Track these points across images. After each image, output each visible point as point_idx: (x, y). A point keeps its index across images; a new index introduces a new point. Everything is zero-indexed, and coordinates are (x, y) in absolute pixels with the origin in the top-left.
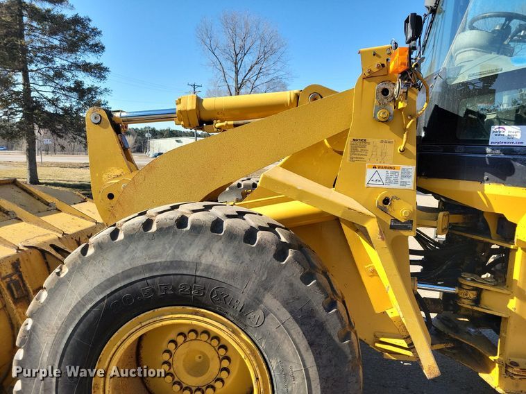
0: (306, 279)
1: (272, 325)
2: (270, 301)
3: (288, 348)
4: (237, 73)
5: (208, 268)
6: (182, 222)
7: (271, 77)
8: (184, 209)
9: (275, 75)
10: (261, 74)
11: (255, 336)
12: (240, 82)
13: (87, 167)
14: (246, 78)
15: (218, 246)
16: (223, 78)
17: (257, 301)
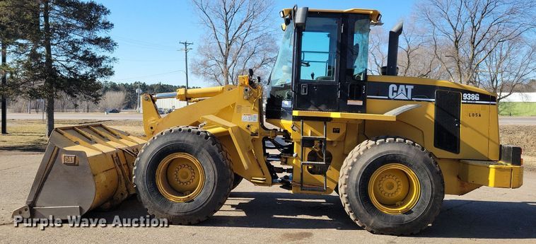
0: (213, 144)
1: (204, 157)
2: (203, 150)
3: (209, 163)
4: (227, 30)
5: (187, 142)
6: (180, 130)
7: (260, 33)
8: (181, 127)
9: (264, 32)
10: (251, 31)
11: (200, 160)
12: (230, 38)
14: (236, 35)
15: (190, 136)
16: (214, 35)
17: (200, 150)
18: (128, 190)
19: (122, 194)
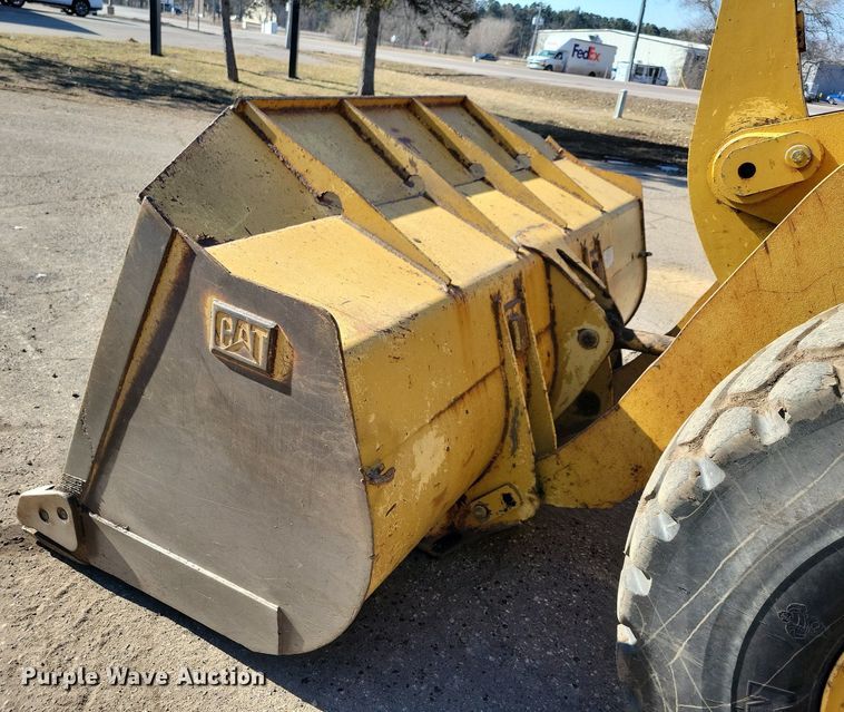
13: (436, 75)
18: (540, 491)
19: (508, 499)
